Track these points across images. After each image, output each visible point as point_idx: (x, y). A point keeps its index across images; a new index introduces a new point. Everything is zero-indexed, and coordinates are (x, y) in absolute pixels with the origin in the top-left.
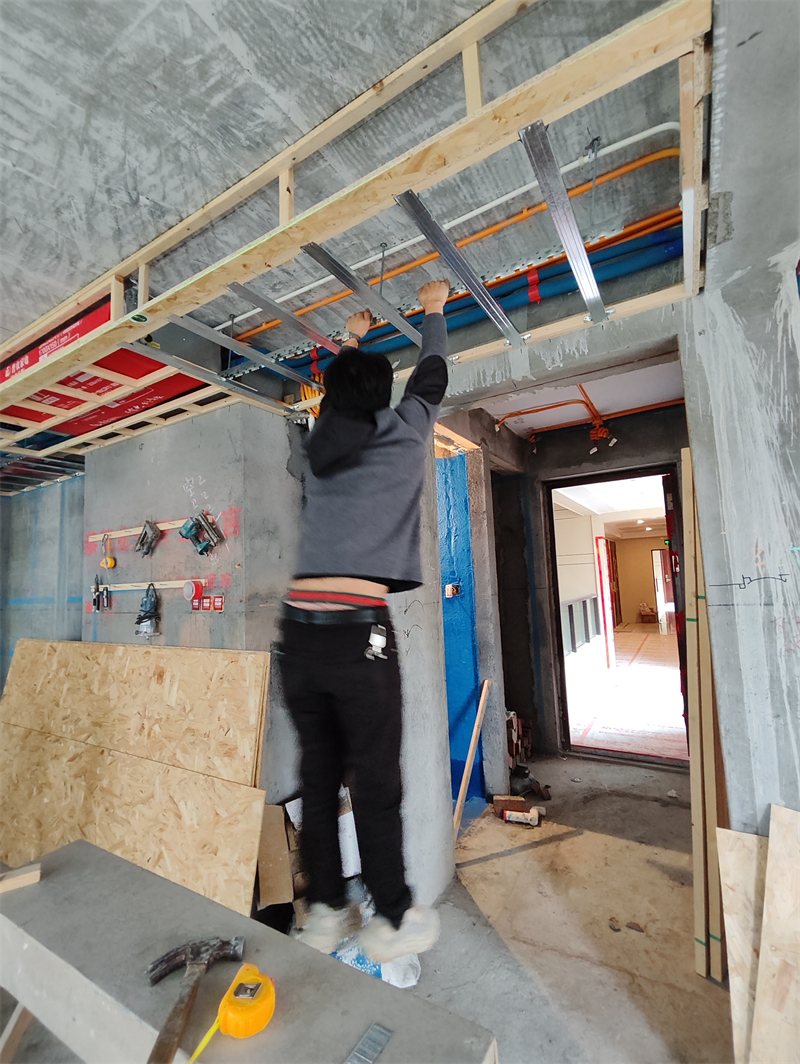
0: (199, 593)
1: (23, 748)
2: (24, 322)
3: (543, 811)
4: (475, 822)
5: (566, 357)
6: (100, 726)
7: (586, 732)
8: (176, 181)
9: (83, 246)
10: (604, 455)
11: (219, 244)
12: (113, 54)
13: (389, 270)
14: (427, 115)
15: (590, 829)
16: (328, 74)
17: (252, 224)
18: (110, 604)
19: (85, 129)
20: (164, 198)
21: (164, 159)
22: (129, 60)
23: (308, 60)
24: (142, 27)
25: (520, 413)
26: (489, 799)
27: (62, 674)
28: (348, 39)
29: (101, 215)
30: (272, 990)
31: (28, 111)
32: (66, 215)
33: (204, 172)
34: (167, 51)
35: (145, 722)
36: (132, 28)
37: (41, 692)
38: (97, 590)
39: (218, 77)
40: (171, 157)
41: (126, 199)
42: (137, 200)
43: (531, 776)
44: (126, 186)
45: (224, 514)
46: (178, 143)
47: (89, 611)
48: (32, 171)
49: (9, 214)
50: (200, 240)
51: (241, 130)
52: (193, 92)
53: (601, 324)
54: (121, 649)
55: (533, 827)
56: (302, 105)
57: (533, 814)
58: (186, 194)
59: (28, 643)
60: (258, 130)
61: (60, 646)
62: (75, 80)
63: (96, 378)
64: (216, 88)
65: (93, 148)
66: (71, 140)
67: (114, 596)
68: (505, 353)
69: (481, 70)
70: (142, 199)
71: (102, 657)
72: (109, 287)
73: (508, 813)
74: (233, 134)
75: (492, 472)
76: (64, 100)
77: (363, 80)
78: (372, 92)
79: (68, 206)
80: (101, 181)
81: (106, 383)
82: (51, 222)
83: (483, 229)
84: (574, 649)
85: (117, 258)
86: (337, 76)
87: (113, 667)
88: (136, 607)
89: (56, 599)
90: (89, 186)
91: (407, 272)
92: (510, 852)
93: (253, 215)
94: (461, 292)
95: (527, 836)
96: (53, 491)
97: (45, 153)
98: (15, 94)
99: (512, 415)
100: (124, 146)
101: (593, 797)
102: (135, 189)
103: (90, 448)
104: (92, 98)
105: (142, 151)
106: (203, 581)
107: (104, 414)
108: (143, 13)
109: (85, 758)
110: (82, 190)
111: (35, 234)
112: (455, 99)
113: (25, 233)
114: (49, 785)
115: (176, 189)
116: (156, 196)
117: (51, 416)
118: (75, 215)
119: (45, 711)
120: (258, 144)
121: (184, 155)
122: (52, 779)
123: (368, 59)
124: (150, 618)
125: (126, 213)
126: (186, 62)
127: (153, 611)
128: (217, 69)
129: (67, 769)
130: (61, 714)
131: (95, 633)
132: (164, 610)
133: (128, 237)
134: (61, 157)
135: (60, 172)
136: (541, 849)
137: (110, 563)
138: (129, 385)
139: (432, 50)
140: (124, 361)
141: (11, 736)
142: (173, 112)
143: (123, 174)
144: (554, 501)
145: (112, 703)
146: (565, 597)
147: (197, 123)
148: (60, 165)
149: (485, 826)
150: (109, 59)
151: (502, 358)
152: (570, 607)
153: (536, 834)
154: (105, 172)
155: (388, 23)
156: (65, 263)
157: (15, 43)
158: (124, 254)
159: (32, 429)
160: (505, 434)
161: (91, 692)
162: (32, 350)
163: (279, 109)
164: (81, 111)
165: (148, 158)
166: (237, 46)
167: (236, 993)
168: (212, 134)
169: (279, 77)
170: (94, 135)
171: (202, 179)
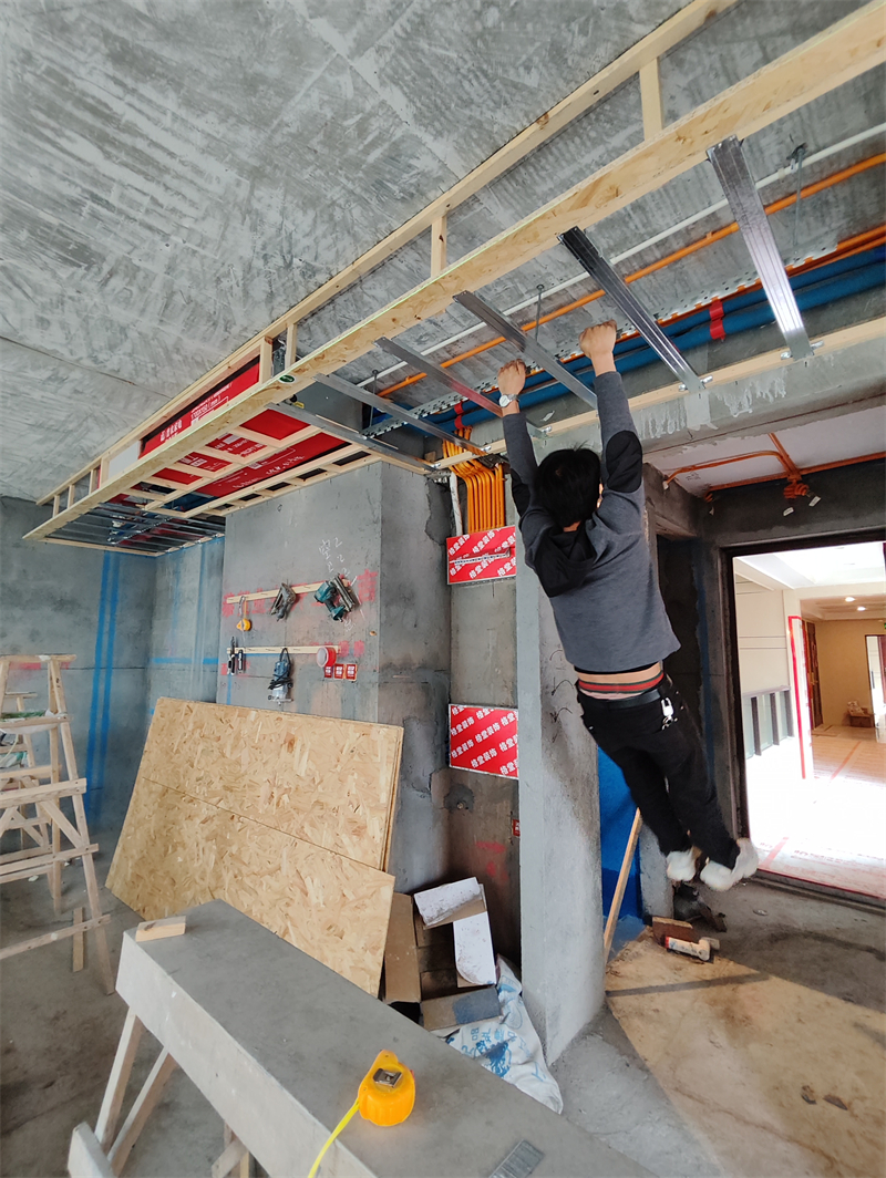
0: (333, 660)
1: (160, 806)
2: (180, 387)
3: (717, 944)
4: (630, 945)
5: (756, 401)
6: (232, 791)
7: (773, 854)
8: (329, 240)
9: (238, 311)
10: (803, 515)
11: (366, 298)
12: (279, 125)
13: (545, 314)
14: (595, 143)
15: (778, 975)
16: (489, 114)
17: (402, 276)
18: (244, 668)
19: (249, 201)
20: (316, 258)
21: (319, 221)
22: (293, 130)
23: (468, 103)
24: (307, 95)
25: (694, 468)
26: (648, 920)
27: (197, 735)
28: (512, 75)
29: (256, 280)
30: (413, 1082)
31: (200, 189)
32: (225, 283)
33: (356, 228)
34: (329, 115)
35: (275, 790)
36: (298, 98)
37: (177, 752)
38: (233, 652)
39: (376, 133)
40: (326, 217)
41: (281, 263)
42: (291, 263)
43: (701, 899)
44: (281, 251)
45: (359, 578)
46: (333, 203)
47: (224, 673)
48: (199, 245)
49: (175, 287)
50: (349, 295)
51: (395, 183)
52: (351, 151)
53: (804, 360)
54: (253, 714)
55: (703, 962)
56: (460, 150)
57: (703, 946)
58: (337, 252)
59: (167, 701)
60: (413, 181)
61: (196, 707)
62: (243, 155)
63: (242, 439)
64: (373, 145)
65: (254, 217)
66: (236, 212)
67: (248, 659)
68: (680, 399)
69: (661, 86)
70: (296, 261)
71: (235, 721)
72: (259, 349)
73: (671, 940)
74: (386, 188)
75: (658, 536)
76: (233, 174)
77: (526, 115)
78: (535, 127)
79: (227, 275)
80: (258, 250)
81: (251, 444)
82: (211, 292)
83: (657, 261)
84: (758, 751)
85: (268, 320)
86: (499, 115)
87: (245, 732)
88: (270, 670)
89: (193, 660)
90: (247, 253)
91: (566, 314)
92: (672, 988)
93: (402, 267)
94: (629, 333)
95: (693, 972)
96: (194, 552)
97: (211, 228)
98: (190, 175)
99: (684, 470)
100: (282, 214)
101: (783, 936)
102: (289, 252)
103: (231, 510)
104: (256, 169)
105: (299, 214)
106: (336, 648)
107: (248, 476)
108: (309, 82)
109: (216, 822)
110: (241, 258)
111: (197, 304)
112: (628, 122)
113: (188, 303)
114: (184, 846)
115: (329, 248)
116: (308, 257)
117: (197, 478)
118: (234, 282)
119: (181, 771)
120: (412, 195)
121: (338, 214)
122: (186, 839)
123: (532, 93)
124: (283, 683)
125: (279, 276)
126: (346, 123)
127: (286, 678)
128: (376, 125)
129: (200, 831)
130: (195, 774)
131: (229, 695)
132: (296, 676)
133: (280, 299)
134: (226, 229)
135: (224, 243)
136: (714, 991)
137: (247, 625)
138: (272, 446)
139: (605, 73)
140: (271, 423)
141: (151, 792)
142: (331, 174)
143: (279, 239)
144: (735, 572)
145: (243, 769)
146: (747, 687)
147: (353, 181)
148: (223, 237)
149: (642, 951)
150: (274, 131)
151: (676, 404)
152: (754, 701)
153: (707, 971)
154: (263, 239)
155: (557, 53)
156: (220, 330)
157: (193, 128)
158: (275, 316)
159: (181, 490)
160: (674, 492)
161: (223, 756)
162: (184, 415)
163: (435, 157)
164: (246, 183)
165: (304, 220)
166: (396, 99)
167: (376, 1077)
168: (366, 190)
169: (437, 124)
170: (256, 205)
171: (355, 237)
